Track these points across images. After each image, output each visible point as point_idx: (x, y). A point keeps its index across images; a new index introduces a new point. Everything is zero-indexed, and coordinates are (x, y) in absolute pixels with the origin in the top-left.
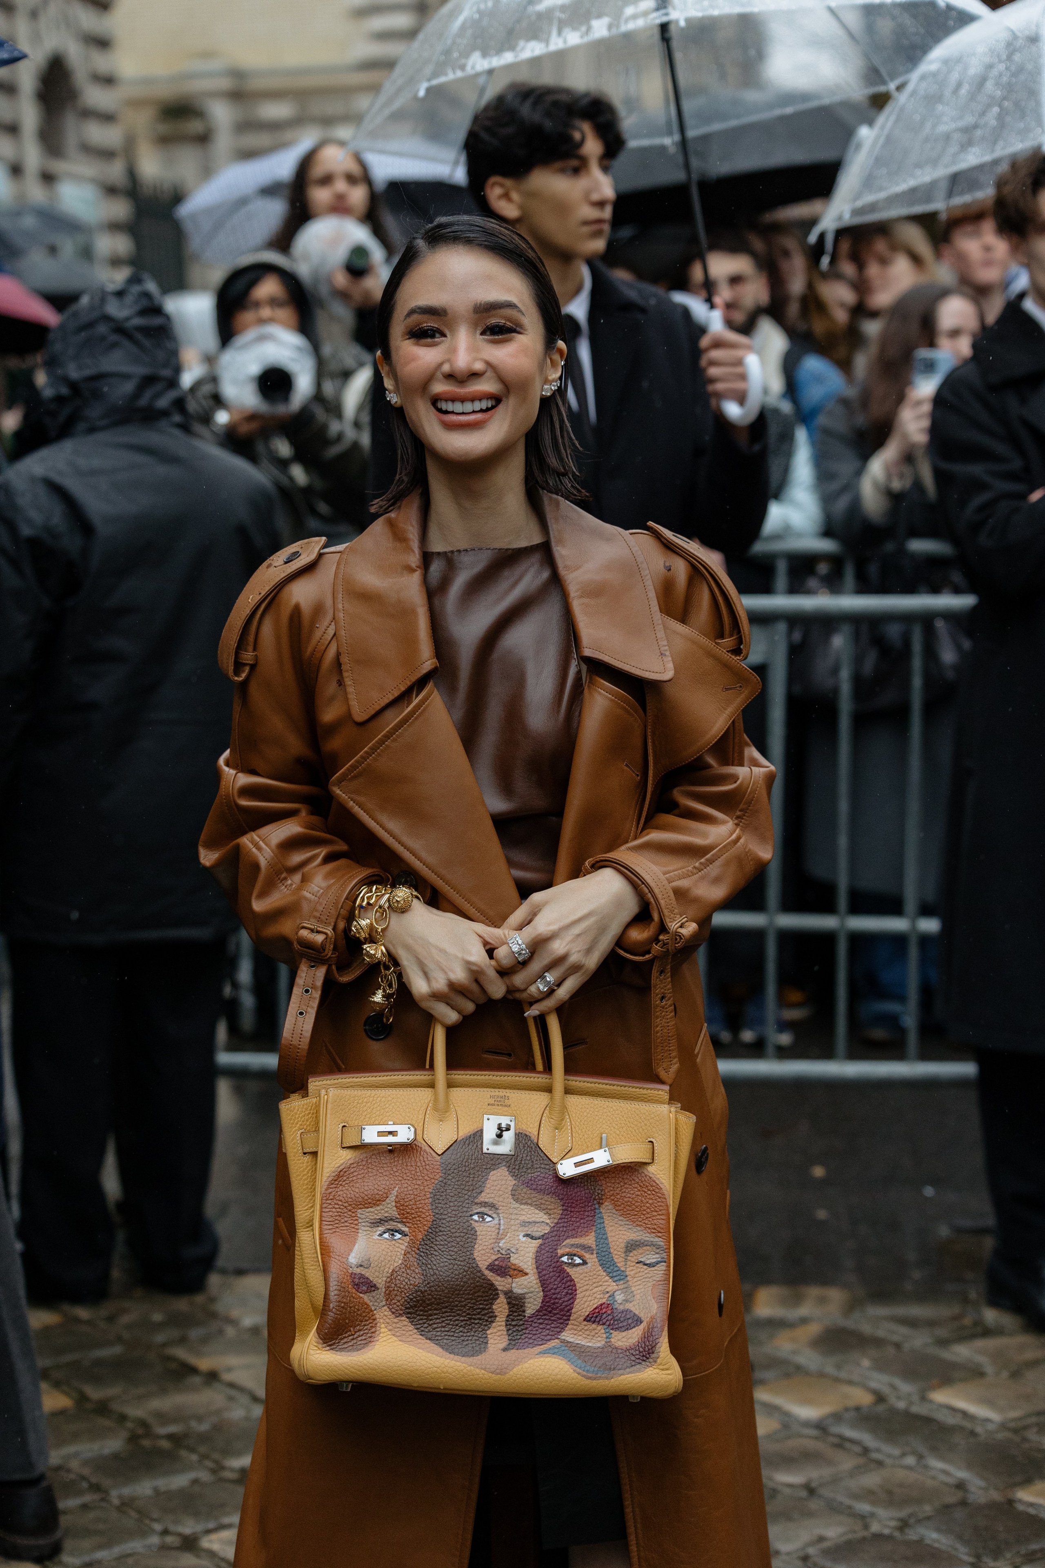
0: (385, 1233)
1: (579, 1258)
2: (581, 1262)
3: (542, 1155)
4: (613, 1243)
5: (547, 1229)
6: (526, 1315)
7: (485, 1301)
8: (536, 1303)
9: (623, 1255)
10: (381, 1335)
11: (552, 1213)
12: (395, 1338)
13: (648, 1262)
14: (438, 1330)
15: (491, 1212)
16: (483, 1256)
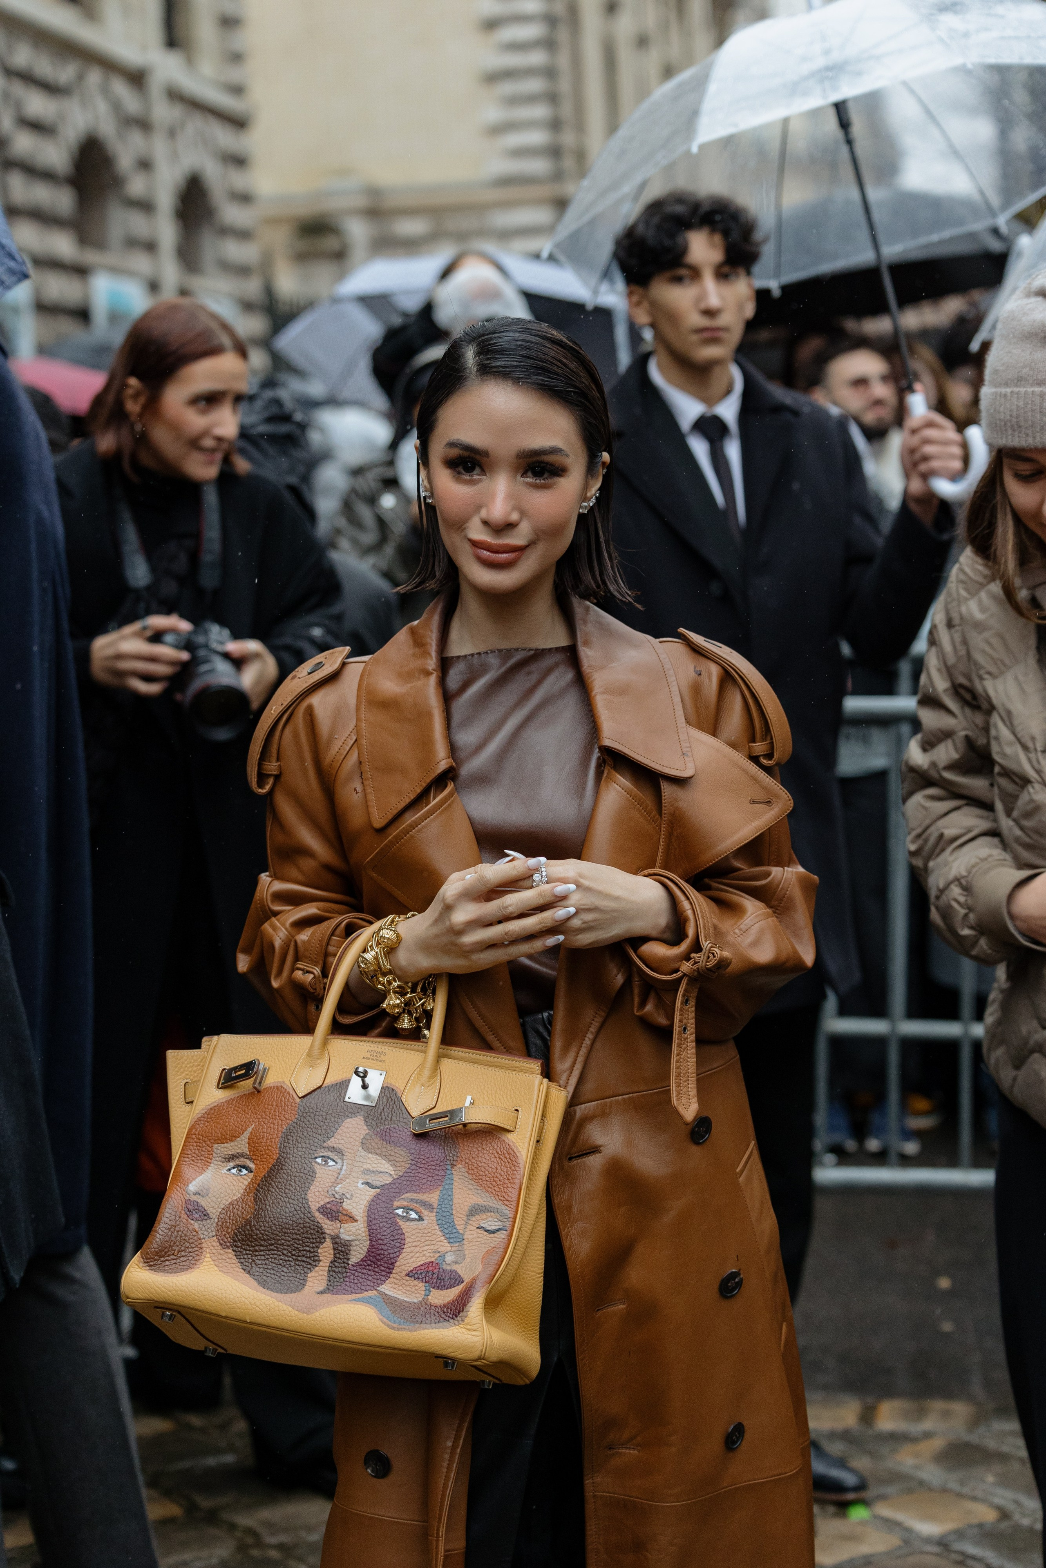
0: (234, 1168)
1: (416, 1213)
2: (417, 1217)
3: (403, 1109)
4: (457, 1206)
5: (389, 1180)
6: (350, 1263)
7: (311, 1243)
8: (362, 1252)
9: (465, 1219)
10: (204, 1264)
11: (399, 1165)
12: (216, 1268)
13: (489, 1229)
14: (261, 1266)
15: (336, 1157)
16: (316, 1197)
